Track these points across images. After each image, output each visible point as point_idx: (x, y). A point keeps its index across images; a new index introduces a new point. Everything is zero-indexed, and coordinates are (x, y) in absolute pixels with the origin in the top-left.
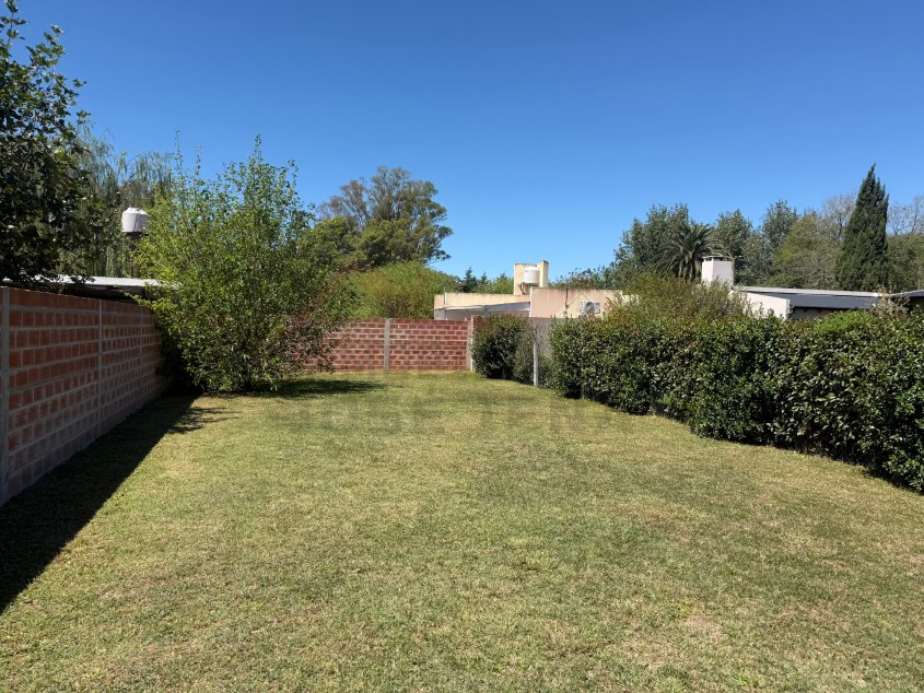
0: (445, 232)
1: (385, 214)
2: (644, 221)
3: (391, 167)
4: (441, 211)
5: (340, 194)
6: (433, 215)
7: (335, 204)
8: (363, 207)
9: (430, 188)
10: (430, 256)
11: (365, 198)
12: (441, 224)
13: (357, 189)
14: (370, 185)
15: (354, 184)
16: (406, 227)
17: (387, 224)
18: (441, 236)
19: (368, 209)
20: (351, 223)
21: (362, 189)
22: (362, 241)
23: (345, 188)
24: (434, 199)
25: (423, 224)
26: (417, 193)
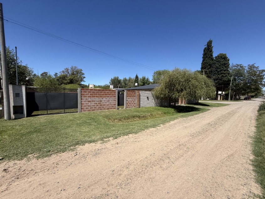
0: (84, 77)
1: (73, 74)
2: (113, 78)
3: (74, 66)
4: (84, 74)
5: (64, 70)
6: (82, 75)
7: (63, 72)
8: (69, 73)
9: (81, 70)
10: (82, 81)
11: (69, 71)
12: (84, 76)
13: (67, 70)
14: (70, 69)
15: (67, 68)
16: (77, 76)
17: (73, 76)
18: (84, 78)
19: (70, 73)
20: (66, 75)
21: (68, 69)
22: (68, 79)
23: (65, 69)
24: (82, 72)
25: (80, 76)
26: (79, 71)
